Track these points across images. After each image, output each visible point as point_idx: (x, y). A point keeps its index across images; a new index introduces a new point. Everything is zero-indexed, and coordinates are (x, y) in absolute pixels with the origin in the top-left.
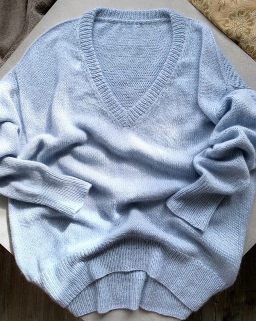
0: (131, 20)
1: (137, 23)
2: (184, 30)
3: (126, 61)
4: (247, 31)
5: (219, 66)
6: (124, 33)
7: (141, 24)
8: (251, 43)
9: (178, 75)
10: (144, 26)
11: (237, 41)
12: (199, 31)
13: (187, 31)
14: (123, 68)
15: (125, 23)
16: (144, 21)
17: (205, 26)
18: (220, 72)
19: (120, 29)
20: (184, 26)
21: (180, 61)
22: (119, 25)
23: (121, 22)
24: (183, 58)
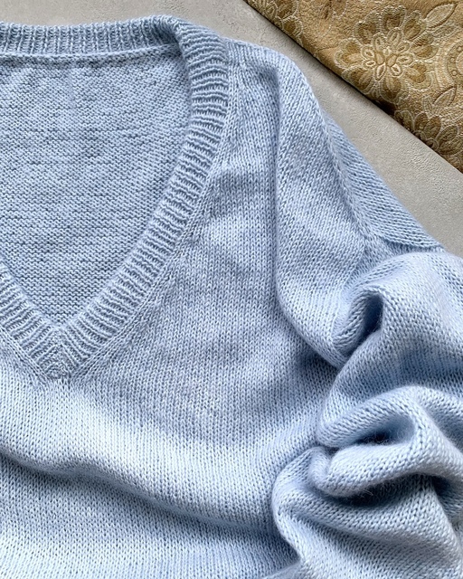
0: (63, 55)
1: (80, 63)
2: (222, 77)
3: (52, 177)
4: (416, 73)
5: (336, 180)
6: (45, 94)
7: (94, 64)
8: (430, 109)
9: (213, 214)
10: (103, 70)
11: (386, 103)
12: (268, 77)
13: (232, 79)
14: (45, 197)
15: (45, 63)
16: (101, 54)
17: (287, 63)
18: (344, 200)
19: (32, 82)
20: (221, 64)
21: (217, 169)
22: (28, 70)
23: (34, 61)
24: (225, 163)
